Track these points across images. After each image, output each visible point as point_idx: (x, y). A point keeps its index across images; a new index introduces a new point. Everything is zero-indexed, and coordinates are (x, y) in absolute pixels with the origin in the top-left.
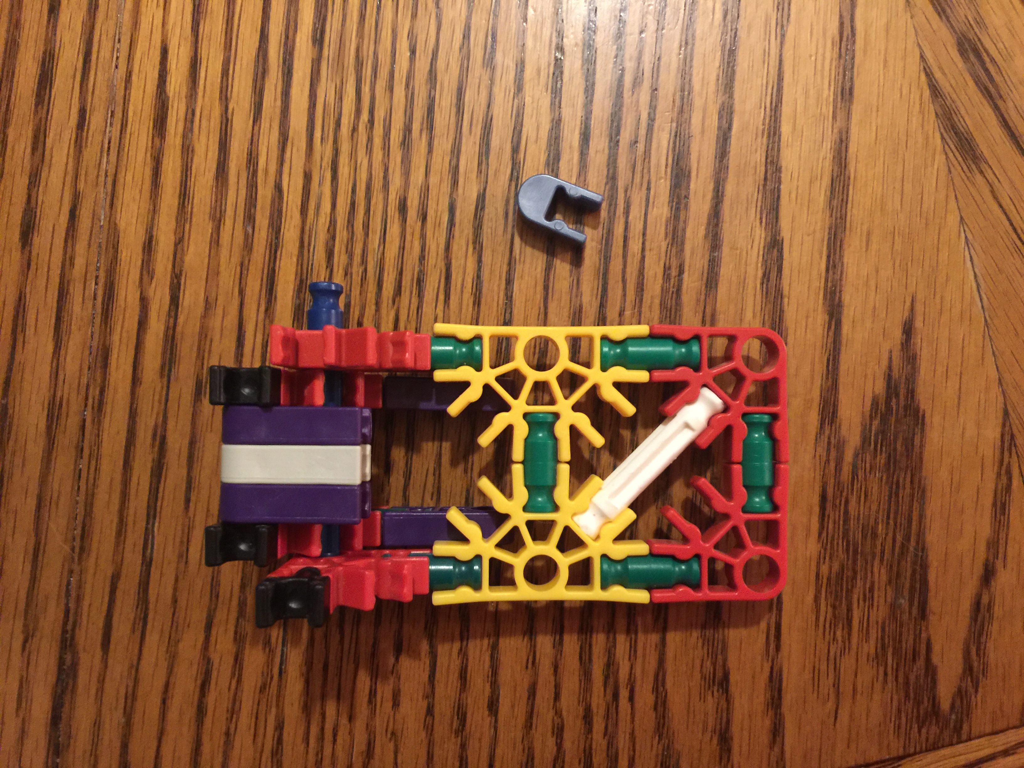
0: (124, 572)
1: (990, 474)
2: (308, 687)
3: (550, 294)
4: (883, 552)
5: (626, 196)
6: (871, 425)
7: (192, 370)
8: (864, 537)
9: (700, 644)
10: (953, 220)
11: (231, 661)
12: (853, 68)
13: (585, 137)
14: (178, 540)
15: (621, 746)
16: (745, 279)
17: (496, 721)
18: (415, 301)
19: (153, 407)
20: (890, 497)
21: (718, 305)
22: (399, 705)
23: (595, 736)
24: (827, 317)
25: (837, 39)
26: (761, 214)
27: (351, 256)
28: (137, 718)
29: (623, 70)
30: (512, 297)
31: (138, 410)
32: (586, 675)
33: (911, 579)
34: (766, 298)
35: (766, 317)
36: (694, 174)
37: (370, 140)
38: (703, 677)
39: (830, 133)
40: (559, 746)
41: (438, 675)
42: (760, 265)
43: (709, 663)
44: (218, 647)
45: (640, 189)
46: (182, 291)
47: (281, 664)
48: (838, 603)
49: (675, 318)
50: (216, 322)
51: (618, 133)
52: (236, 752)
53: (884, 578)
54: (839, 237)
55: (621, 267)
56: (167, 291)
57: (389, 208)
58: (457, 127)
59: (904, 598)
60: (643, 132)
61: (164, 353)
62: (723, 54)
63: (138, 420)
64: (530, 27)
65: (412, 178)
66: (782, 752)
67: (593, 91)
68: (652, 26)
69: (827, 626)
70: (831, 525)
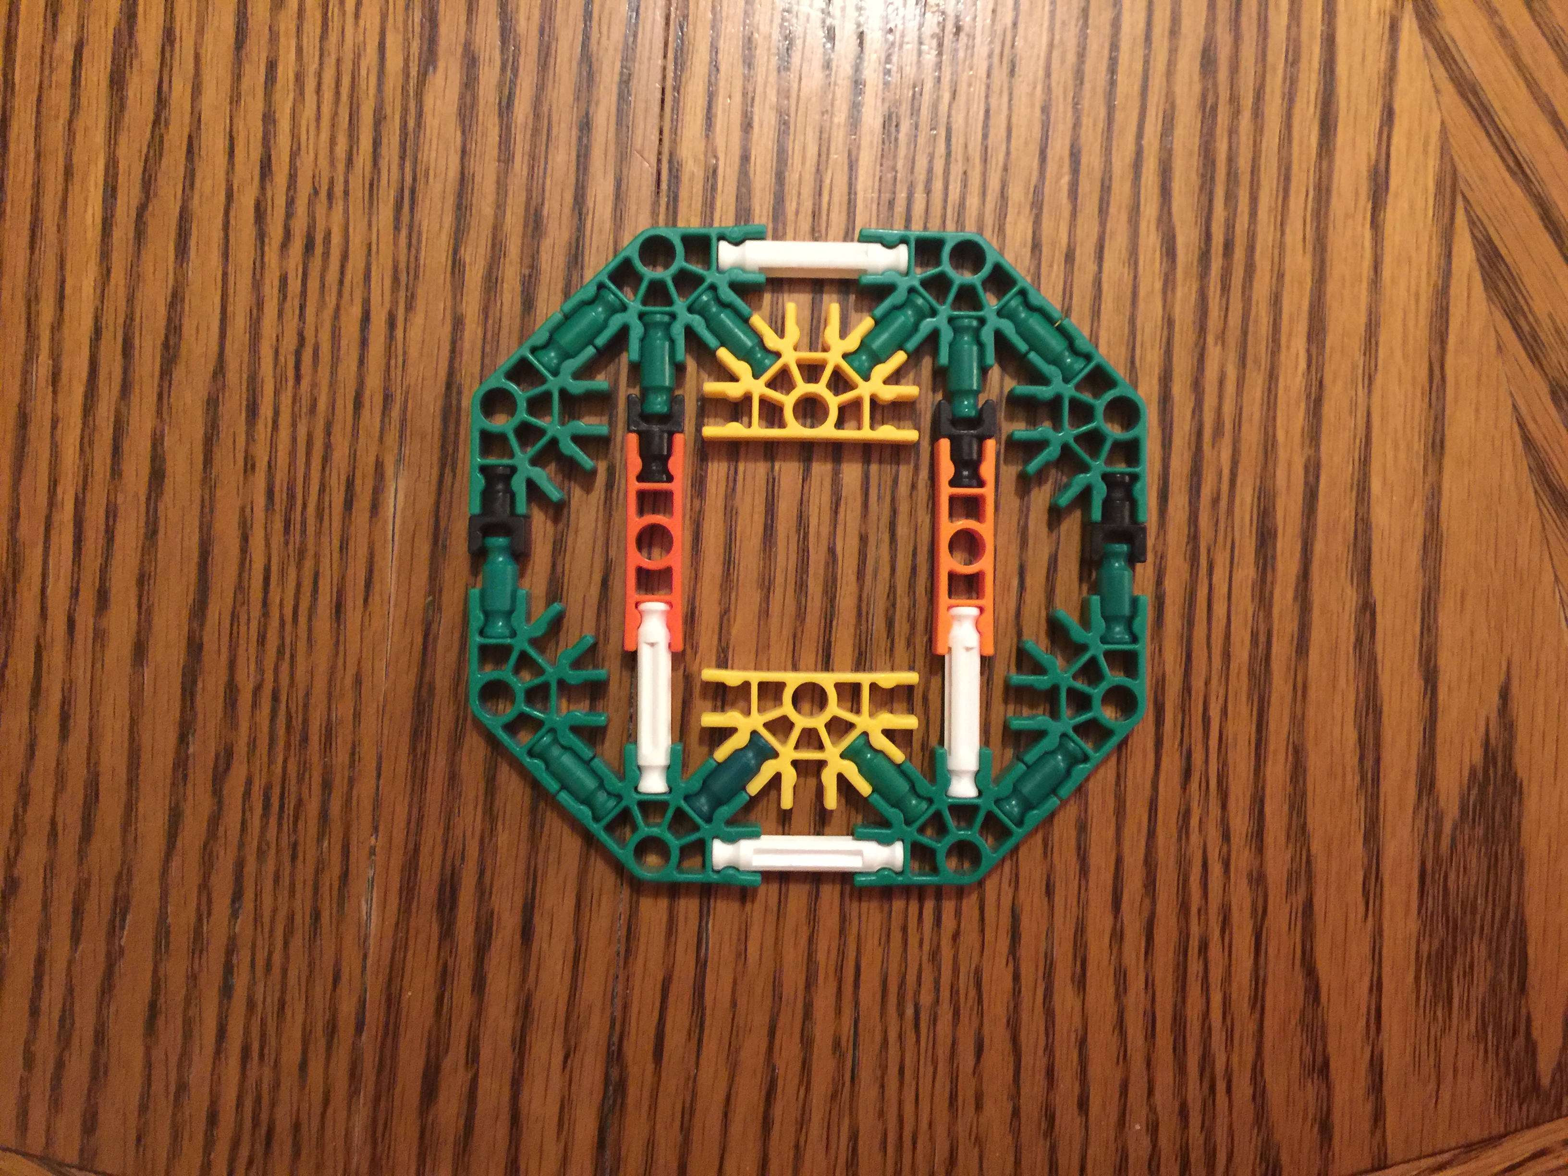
0: (676, 975)
2: (883, 1092)
4: (1482, 929)
5: (1209, 555)
6: (1469, 795)
8: (1464, 912)
9: (1299, 1029)
10: (1547, 579)
12: (1442, 419)
13: (1164, 494)
14: (734, 938)
15: (1218, 1141)
16: (1336, 644)
17: (1087, 1121)
21: (1309, 675)
22: (982, 1109)
23: (1191, 1132)
24: (1422, 683)
25: (1426, 388)
26: (1352, 573)
27: (913, 626)
28: (696, 1135)
29: (1202, 422)
32: (1181, 1068)
33: (1511, 952)
34: (1360, 662)
35: (1360, 685)
36: (1280, 533)
38: (1303, 1065)
39: (1421, 487)
40: (1155, 1145)
41: (1023, 1075)
42: (1352, 627)
43: (1308, 1048)
44: (783, 1052)
45: (1224, 548)
47: (853, 1069)
48: (1437, 983)
49: (1265, 686)
51: (1199, 491)
52: (807, 1165)
53: (1484, 953)
54: (1433, 598)
55: (1206, 632)
59: (1503, 973)
60: (1225, 485)
62: (1308, 406)
66: (1384, 1137)
67: (1171, 444)
68: (1232, 376)
69: (1428, 1005)
70: (1430, 899)
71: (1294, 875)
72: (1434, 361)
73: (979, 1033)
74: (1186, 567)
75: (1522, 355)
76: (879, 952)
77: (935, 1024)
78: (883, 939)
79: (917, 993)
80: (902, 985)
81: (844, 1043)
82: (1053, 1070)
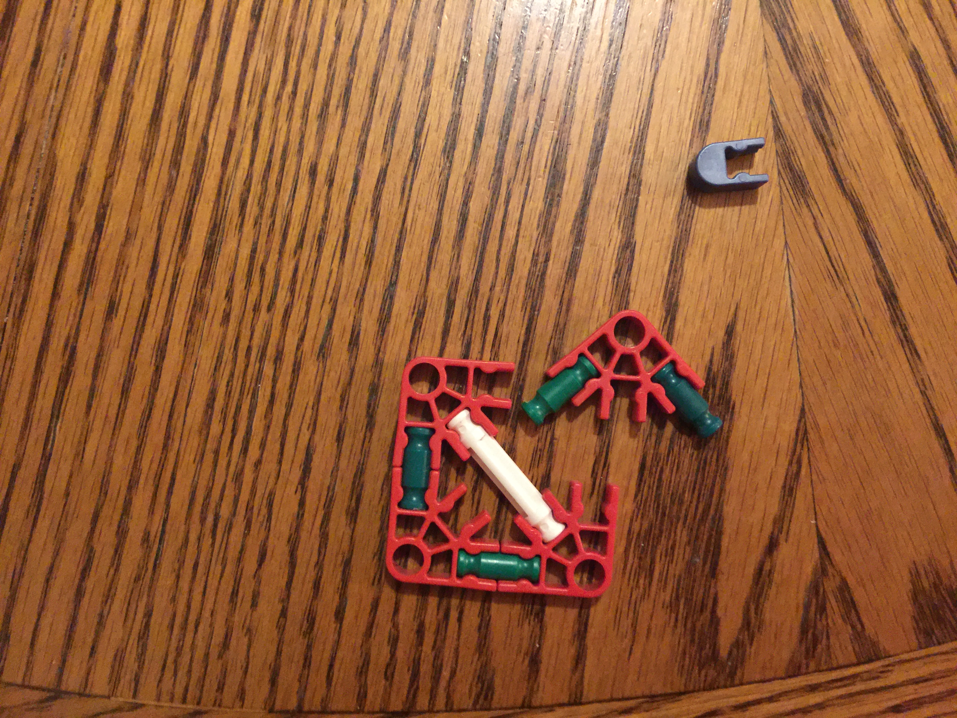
0: (24, 463)
1: (784, 461)
2: (178, 581)
3: (433, 265)
4: (686, 516)
5: (508, 187)
7: (107, 292)
8: (673, 502)
10: (779, 243)
11: (112, 552)
12: (712, 104)
13: (480, 133)
14: (76, 440)
15: (445, 659)
16: (600, 272)
17: (341, 627)
18: (314, 255)
19: (68, 319)
20: (698, 471)
21: (575, 292)
22: (256, 606)
23: (424, 648)
24: (665, 313)
25: (702, 77)
26: (620, 218)
27: (262, 208)
28: (20, 594)
29: (518, 79)
30: (399, 262)
31: (55, 321)
33: (707, 542)
34: (616, 290)
35: (614, 307)
36: (568, 176)
37: (291, 109)
39: (686, 157)
40: (393, 654)
41: (294, 584)
42: (614, 262)
44: (101, 539)
45: (521, 184)
46: (106, 220)
47: (156, 560)
48: (643, 556)
49: (537, 298)
50: (133, 252)
51: (508, 134)
52: (106, 632)
53: (685, 539)
54: (682, 247)
55: (497, 248)
56: (94, 217)
57: (301, 171)
58: (369, 108)
59: (699, 557)
60: (529, 135)
61: (84, 272)
62: (604, 77)
63: (53, 330)
64: (443, 31)
65: (325, 146)
66: (582, 677)
67: (491, 93)
68: (547, 45)
69: (633, 574)
70: (646, 489)
71: (539, 453)
72: (711, 57)
73: (264, 545)
74: (489, 193)
75: (783, 62)
76: (193, 468)
77: (229, 534)
78: (198, 459)
79: (219, 505)
80: (208, 496)
81: (152, 538)
82: (319, 583)
